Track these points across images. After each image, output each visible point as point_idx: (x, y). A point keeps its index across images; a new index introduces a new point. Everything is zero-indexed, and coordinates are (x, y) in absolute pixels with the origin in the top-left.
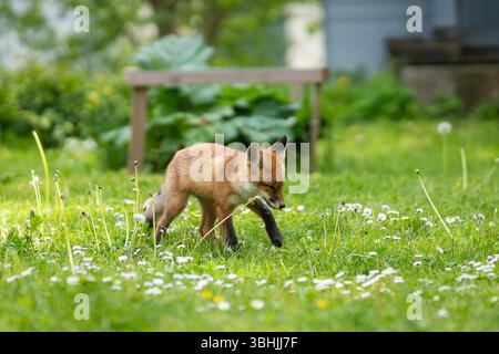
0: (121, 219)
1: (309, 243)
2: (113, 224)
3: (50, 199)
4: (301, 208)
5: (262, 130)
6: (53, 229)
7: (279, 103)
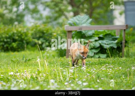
0: (65, 72)
1: (123, 79)
2: (62, 73)
3: (43, 66)
4: (120, 68)
5: (107, 44)
6: (44, 75)
7: (113, 36)
